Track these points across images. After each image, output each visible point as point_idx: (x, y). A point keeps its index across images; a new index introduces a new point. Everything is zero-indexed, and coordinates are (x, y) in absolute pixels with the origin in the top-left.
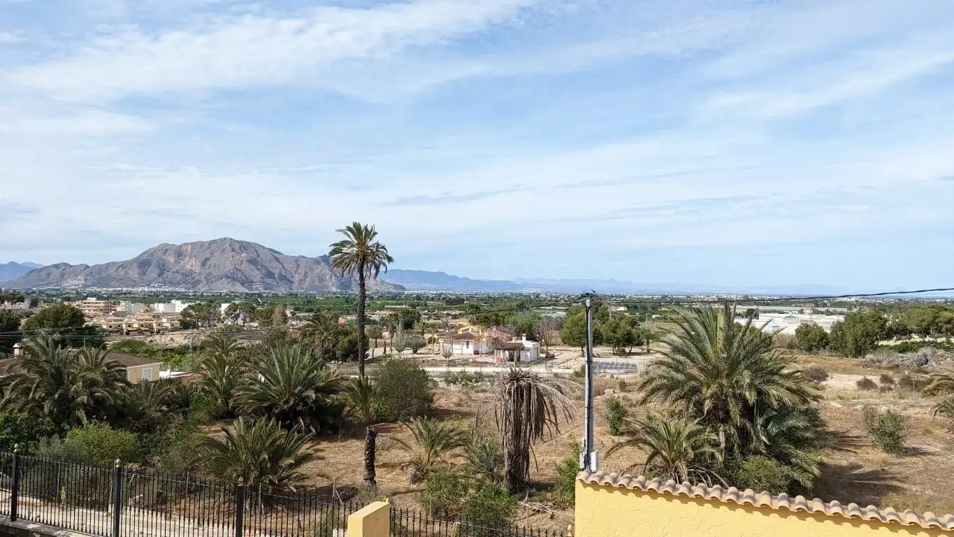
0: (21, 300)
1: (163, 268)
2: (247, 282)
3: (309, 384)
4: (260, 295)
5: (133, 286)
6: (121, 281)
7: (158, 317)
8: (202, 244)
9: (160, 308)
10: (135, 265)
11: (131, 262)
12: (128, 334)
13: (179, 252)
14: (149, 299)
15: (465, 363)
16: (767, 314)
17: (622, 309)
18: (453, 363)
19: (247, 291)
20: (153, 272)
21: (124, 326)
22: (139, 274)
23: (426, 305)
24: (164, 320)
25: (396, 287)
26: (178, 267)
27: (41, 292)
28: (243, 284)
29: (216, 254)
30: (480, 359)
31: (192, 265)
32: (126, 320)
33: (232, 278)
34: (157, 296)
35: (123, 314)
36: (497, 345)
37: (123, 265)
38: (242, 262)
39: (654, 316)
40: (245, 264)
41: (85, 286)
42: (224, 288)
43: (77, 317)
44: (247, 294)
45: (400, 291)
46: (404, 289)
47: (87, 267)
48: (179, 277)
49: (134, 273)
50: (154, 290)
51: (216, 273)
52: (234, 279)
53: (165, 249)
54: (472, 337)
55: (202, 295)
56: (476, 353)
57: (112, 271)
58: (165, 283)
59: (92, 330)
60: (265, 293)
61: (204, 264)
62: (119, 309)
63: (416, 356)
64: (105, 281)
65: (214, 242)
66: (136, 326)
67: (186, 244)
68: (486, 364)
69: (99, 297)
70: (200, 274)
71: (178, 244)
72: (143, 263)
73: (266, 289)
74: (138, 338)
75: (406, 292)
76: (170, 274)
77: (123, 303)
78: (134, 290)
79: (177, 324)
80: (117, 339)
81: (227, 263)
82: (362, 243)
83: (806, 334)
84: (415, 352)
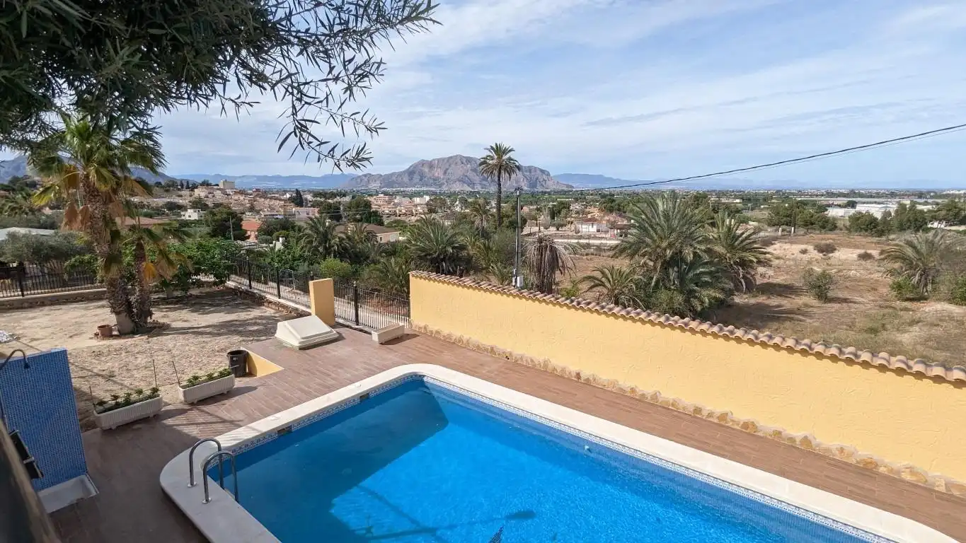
0: (344, 195)
1: (422, 176)
2: (471, 184)
3: (450, 243)
4: (478, 193)
5: (406, 187)
6: (401, 185)
7: (416, 206)
8: (443, 160)
9: (417, 200)
10: (407, 174)
11: (404, 172)
12: (399, 216)
13: (431, 165)
14: (412, 196)
15: (589, 237)
16: (865, 205)
17: (738, 201)
18: (581, 237)
19: (471, 190)
20: (416, 178)
21: (397, 211)
22: (409, 180)
23: (585, 198)
24: (419, 208)
25: (568, 186)
26: (431, 175)
27: (358, 191)
28: (468, 186)
29: (453, 166)
30: (599, 235)
31: (438, 173)
32: (399, 208)
33: (462, 181)
34: (420, 193)
35: (399, 204)
36: (613, 226)
37: (401, 174)
38: (468, 171)
39: (762, 207)
40: (470, 172)
41: (380, 187)
42: (457, 187)
43: (368, 205)
44: (471, 192)
45: (570, 189)
46: (573, 187)
47: (381, 175)
48: (432, 181)
49: (406, 179)
50: (418, 189)
51: (453, 178)
52: (464, 182)
53: (423, 163)
54: (596, 220)
55: (444, 193)
56: (598, 231)
57: (394, 178)
58: (423, 185)
59: (376, 212)
60: (482, 191)
61: (445, 173)
62: (396, 201)
63: (558, 232)
64: (390, 185)
65: (451, 157)
66: (404, 211)
67: (434, 160)
68: (602, 238)
69: (385, 194)
70: (443, 179)
71: (430, 160)
72: (411, 172)
73: (483, 188)
74: (403, 218)
75: (574, 190)
76: (426, 179)
77: (398, 198)
78: (407, 189)
79: (426, 210)
80: (393, 218)
81: (458, 171)
82: (500, 157)
83: (858, 219)
84: (558, 229)
